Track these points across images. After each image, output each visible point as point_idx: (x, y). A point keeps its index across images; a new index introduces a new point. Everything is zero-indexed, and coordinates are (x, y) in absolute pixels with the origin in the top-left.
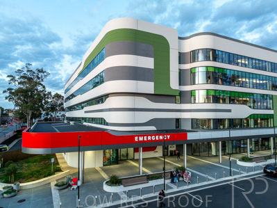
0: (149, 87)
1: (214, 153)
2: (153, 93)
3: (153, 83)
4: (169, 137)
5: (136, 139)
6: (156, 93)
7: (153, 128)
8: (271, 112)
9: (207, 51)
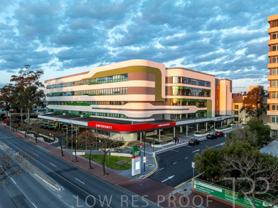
1: (181, 131)
3: (155, 95)
6: (156, 101)
7: (153, 120)
8: (206, 109)
9: (179, 78)
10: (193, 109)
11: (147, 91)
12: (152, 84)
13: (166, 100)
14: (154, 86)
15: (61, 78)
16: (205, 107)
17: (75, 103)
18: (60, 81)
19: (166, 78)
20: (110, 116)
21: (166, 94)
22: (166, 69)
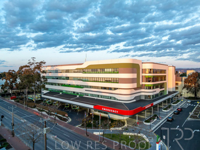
0: (135, 85)
2: (136, 87)
7: (135, 100)
8: (164, 89)
9: (151, 69)
10: (158, 90)
11: (132, 81)
14: (136, 77)
15: (56, 66)
16: (163, 88)
17: (69, 86)
18: (55, 68)
19: (142, 70)
20: (101, 97)
21: (142, 81)
22: (142, 63)
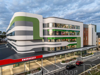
3: (33, 36)
4: (35, 57)
5: (23, 60)
6: (34, 39)
8: (76, 43)
11: (26, 33)
12: (31, 29)
13: (44, 38)
14: (32, 30)
19: (43, 24)
21: (44, 35)
22: (43, 18)
